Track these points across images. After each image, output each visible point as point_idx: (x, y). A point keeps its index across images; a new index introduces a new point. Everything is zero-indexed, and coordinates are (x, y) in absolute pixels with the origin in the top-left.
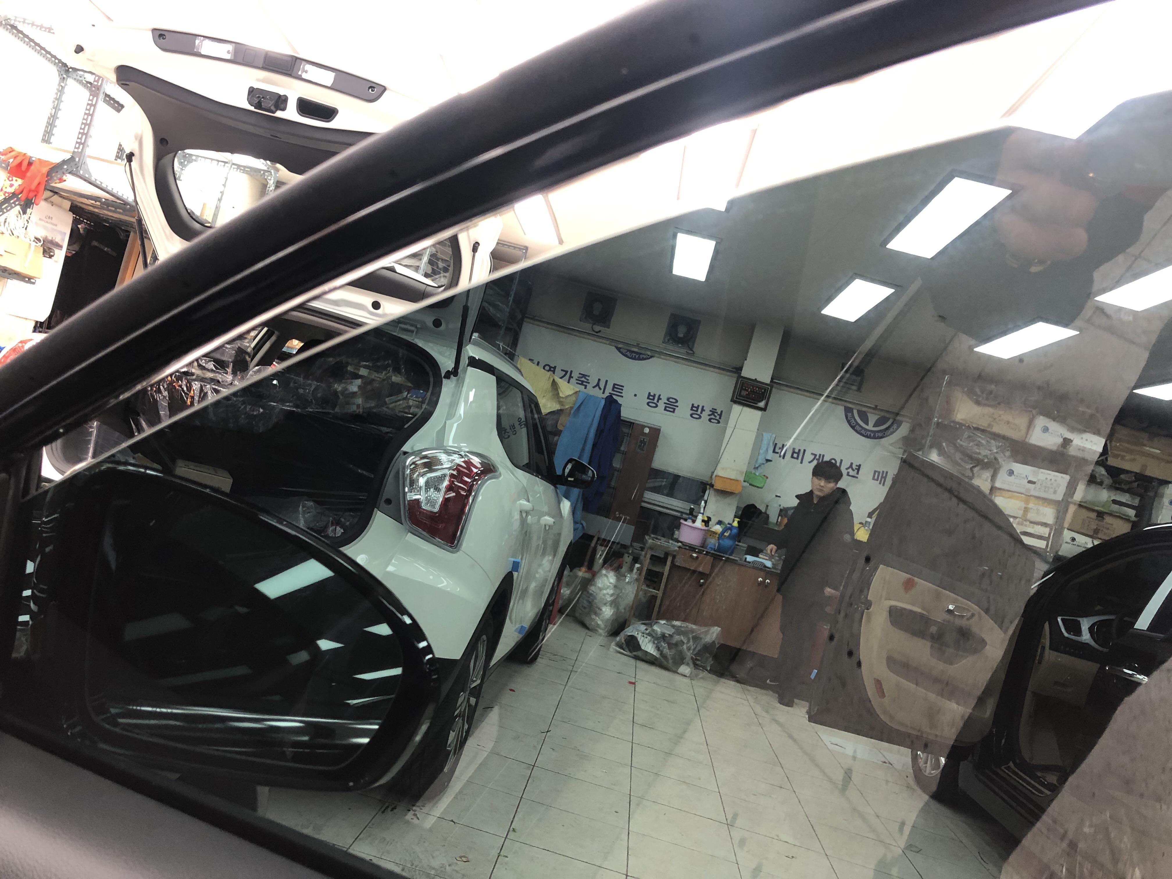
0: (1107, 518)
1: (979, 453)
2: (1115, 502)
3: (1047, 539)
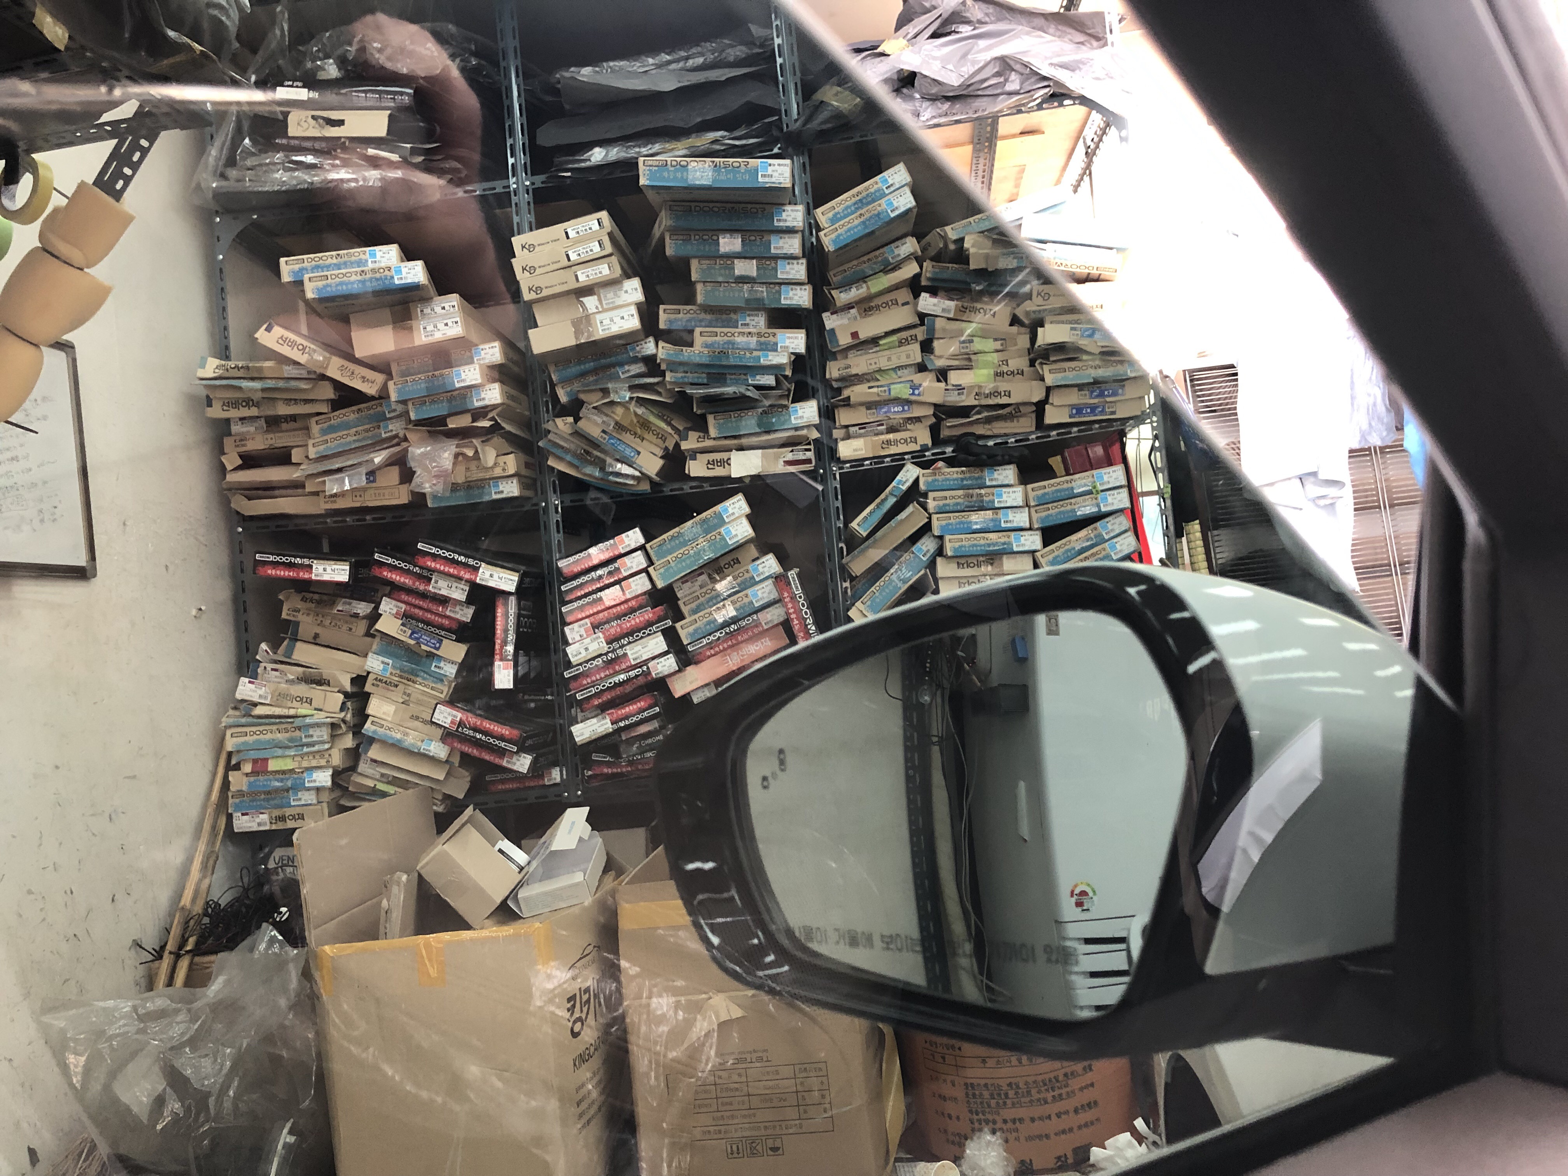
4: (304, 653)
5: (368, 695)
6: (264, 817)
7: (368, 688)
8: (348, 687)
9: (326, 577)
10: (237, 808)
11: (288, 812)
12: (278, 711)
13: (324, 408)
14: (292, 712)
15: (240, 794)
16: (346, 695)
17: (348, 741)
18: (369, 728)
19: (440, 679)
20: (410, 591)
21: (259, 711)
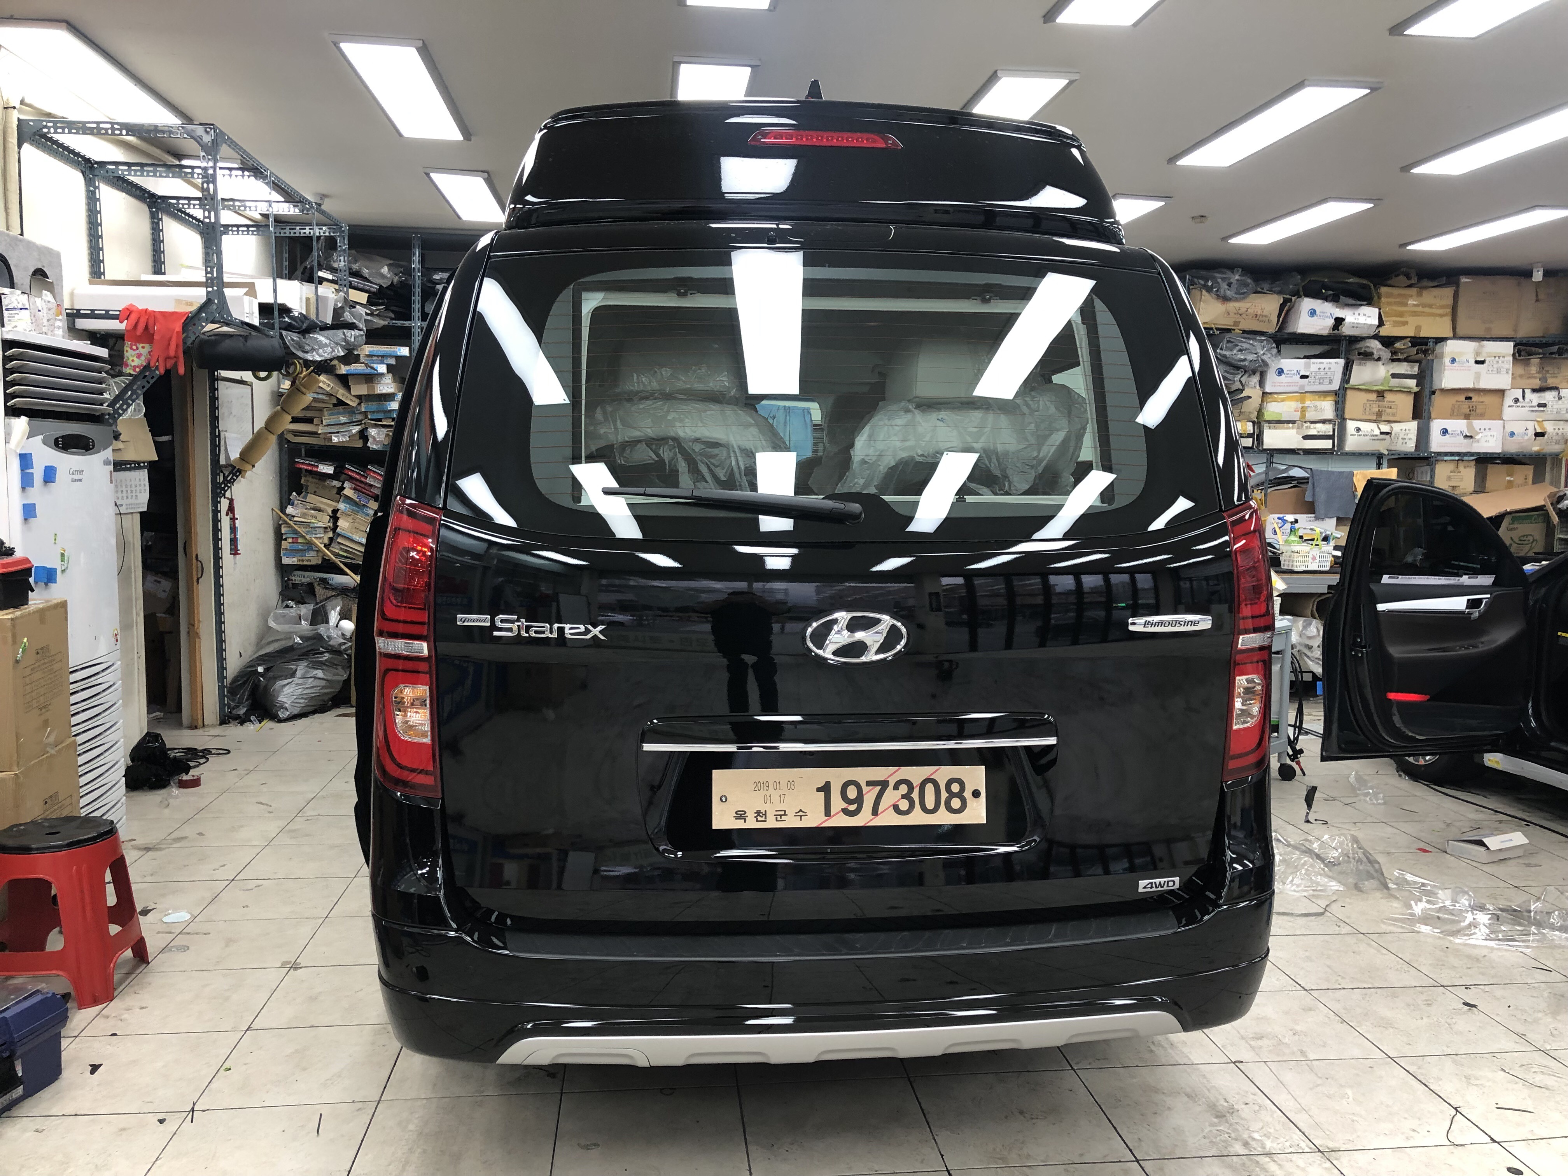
0: (1387, 397)
2: (1394, 376)
3: (1331, 437)
4: (311, 498)
5: (338, 518)
6: (295, 559)
7: (338, 515)
8: (331, 514)
9: (324, 471)
10: (284, 555)
11: (304, 558)
12: (303, 520)
13: (331, 406)
14: (309, 521)
15: (286, 549)
16: (331, 517)
17: (331, 534)
18: (338, 530)
19: (368, 515)
20: (357, 480)
21: (296, 519)
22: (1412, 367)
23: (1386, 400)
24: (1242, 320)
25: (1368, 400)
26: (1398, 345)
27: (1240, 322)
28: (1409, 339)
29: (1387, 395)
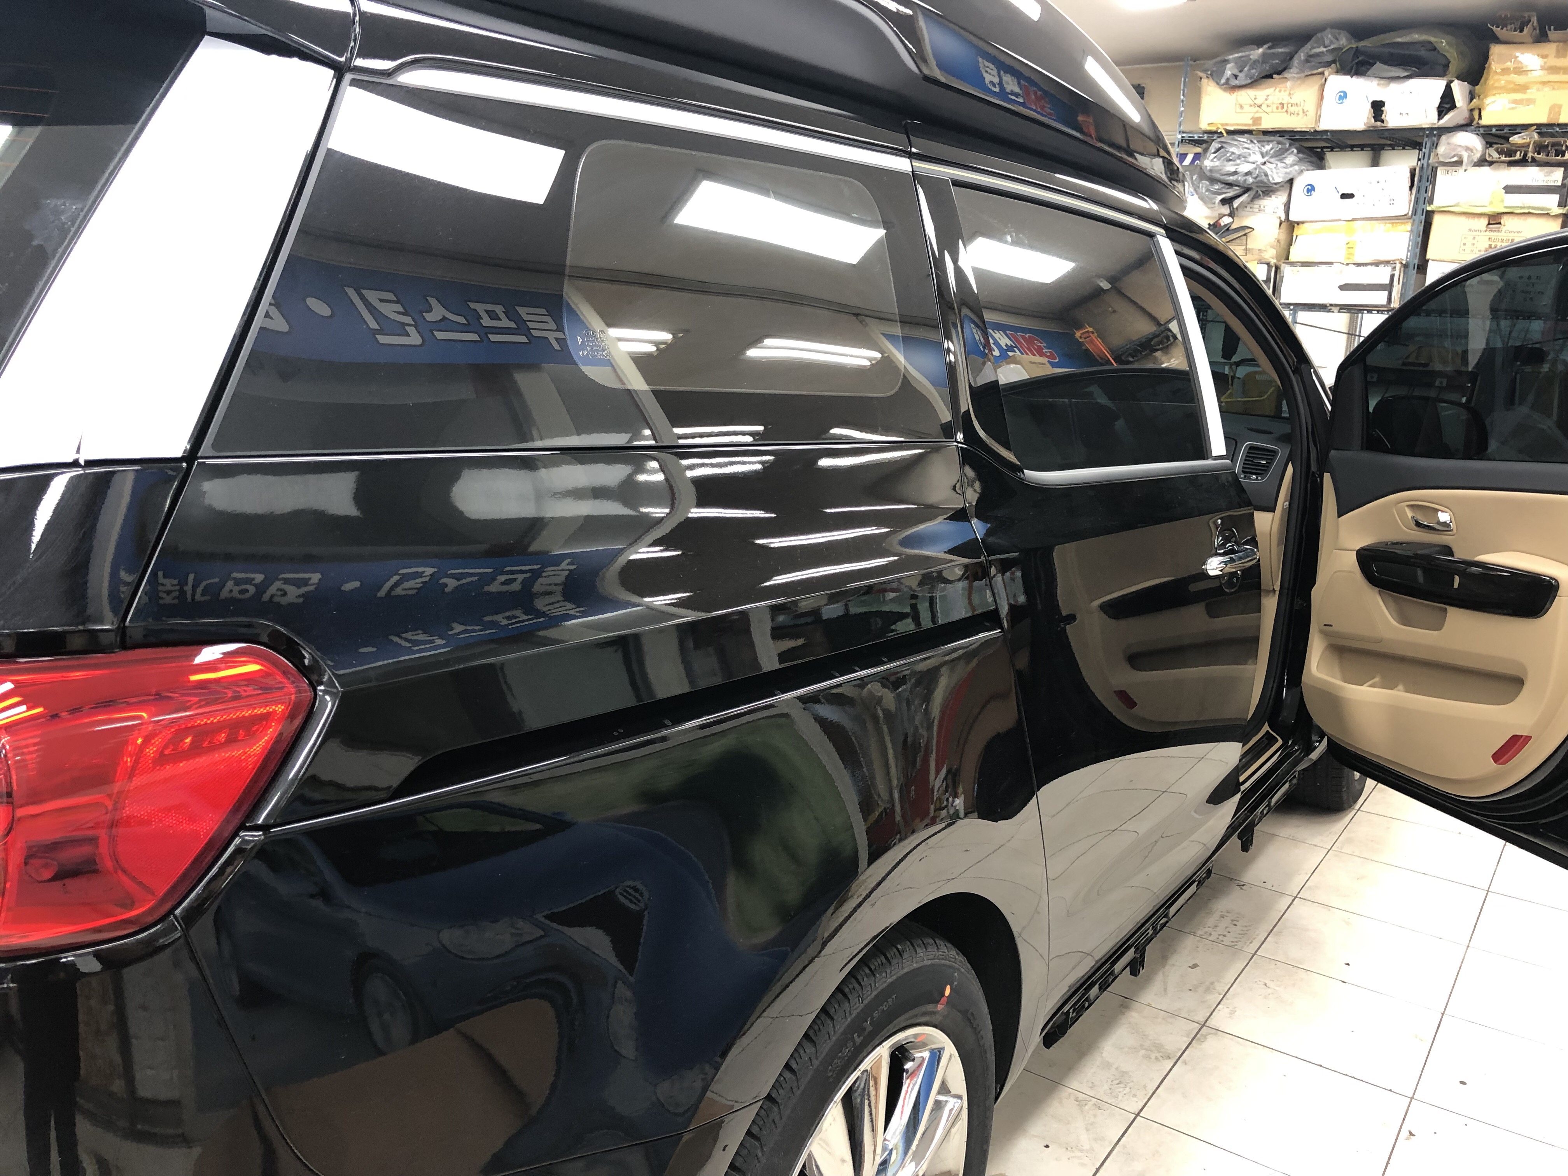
0: (1506, 223)
1: (1235, 173)
2: (1510, 189)
3: (1389, 288)
22: (1548, 174)
23: (1504, 229)
24: (1264, 116)
25: (1470, 230)
26: (1515, 139)
27: (1260, 118)
28: (1535, 127)
29: (1505, 220)
